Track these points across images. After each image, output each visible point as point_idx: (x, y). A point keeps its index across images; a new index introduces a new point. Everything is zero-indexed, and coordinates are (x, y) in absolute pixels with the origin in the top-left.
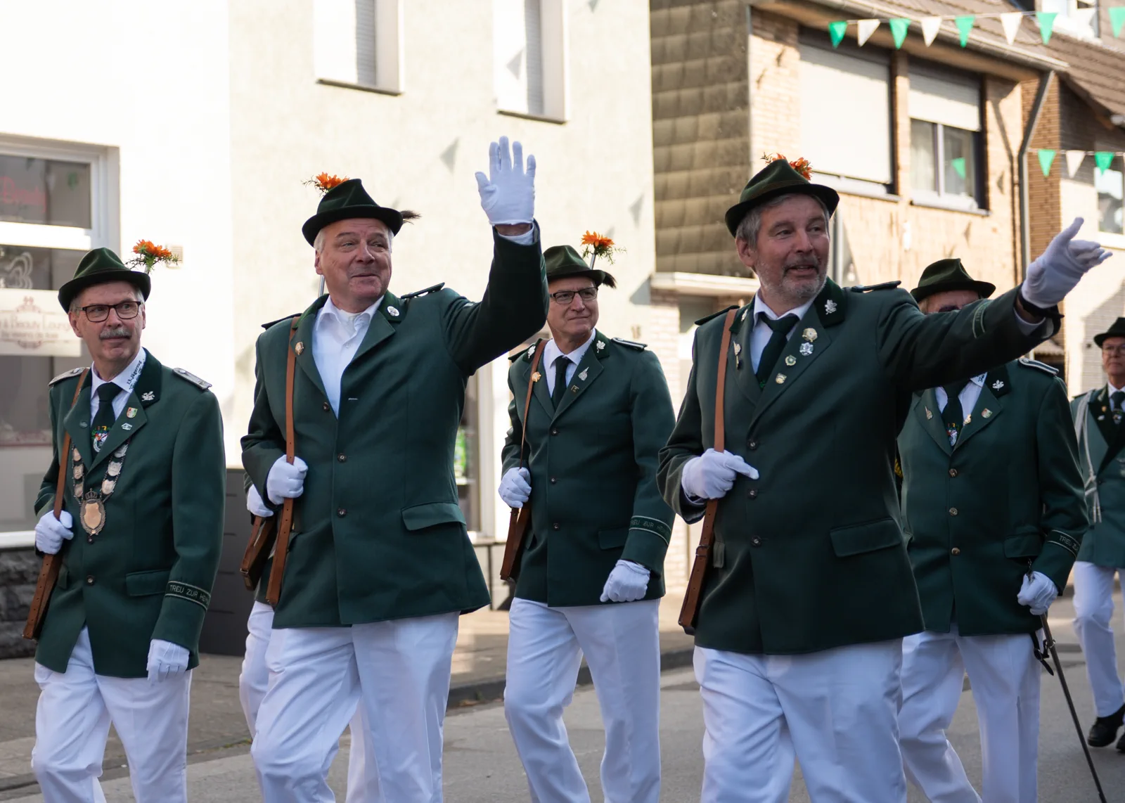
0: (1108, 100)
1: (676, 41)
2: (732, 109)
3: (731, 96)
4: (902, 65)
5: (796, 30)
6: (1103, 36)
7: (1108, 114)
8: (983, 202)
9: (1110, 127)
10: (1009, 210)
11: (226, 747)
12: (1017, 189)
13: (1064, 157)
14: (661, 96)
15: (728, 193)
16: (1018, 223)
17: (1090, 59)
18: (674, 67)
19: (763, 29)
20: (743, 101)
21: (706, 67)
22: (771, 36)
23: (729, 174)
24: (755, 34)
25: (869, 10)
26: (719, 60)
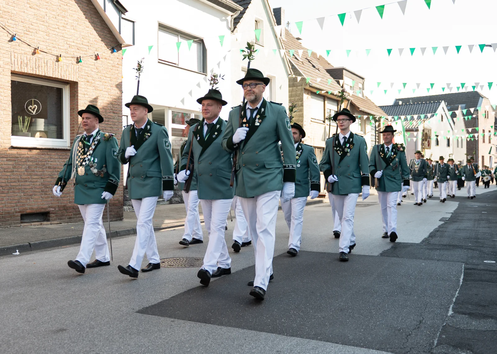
0: (358, 105)
2: (300, 107)
3: (300, 105)
4: (326, 99)
5: (310, 92)
6: (354, 93)
7: (359, 108)
9: (359, 111)
17: (354, 97)
20: (302, 105)
21: (295, 99)
22: (307, 93)
23: (299, 119)
24: (304, 93)
25: (323, 89)
26: (297, 98)
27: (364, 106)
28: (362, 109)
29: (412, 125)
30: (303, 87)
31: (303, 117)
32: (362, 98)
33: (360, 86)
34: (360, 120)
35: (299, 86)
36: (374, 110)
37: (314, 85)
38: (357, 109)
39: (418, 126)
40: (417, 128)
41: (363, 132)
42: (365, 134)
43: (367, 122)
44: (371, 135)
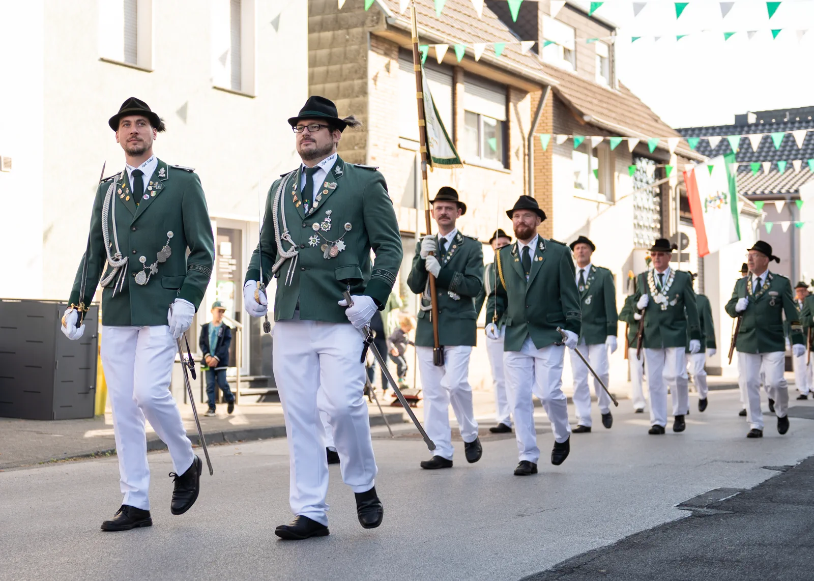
0: (581, 106)
1: (323, 53)
2: (357, 96)
3: (357, 88)
4: (460, 77)
5: (397, 50)
6: (578, 69)
7: (581, 114)
8: (507, 165)
9: (583, 123)
10: (522, 171)
11: (40, 464)
12: (527, 158)
13: (555, 139)
14: (313, 87)
15: (353, 149)
16: (527, 179)
17: (571, 82)
18: (321, 69)
19: (377, 47)
20: (364, 92)
21: (341, 69)
22: (382, 52)
23: (354, 137)
24: (373, 50)
25: (442, 39)
26: (350, 65)
27: (605, 112)
28: (592, 116)
30: (368, 29)
32: (603, 89)
33: (603, 50)
35: (356, 26)
36: (643, 126)
37: (402, 22)
38: (578, 119)
39: (800, 186)
40: (797, 191)
41: (605, 195)
42: (612, 203)
43: (618, 164)
44: (636, 206)
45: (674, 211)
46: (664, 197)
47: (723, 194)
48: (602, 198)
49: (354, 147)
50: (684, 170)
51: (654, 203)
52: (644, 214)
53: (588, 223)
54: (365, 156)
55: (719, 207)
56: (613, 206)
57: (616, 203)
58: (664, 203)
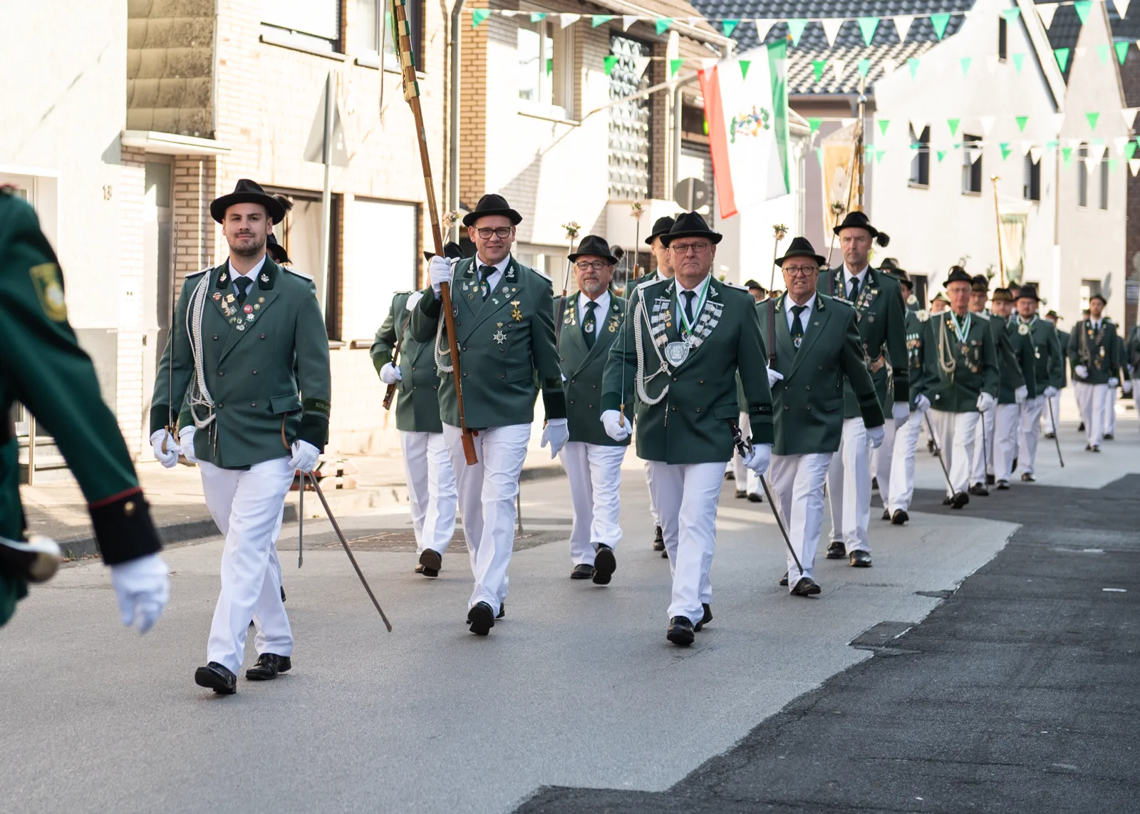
8: (418, 61)
10: (442, 72)
12: (449, 49)
15: (189, 45)
16: (449, 86)
23: (191, 25)
29: (829, 77)
31: (214, 16)
34: (549, 42)
39: (875, 80)
40: (869, 91)
41: (565, 107)
42: (576, 123)
43: (589, 53)
44: (612, 126)
45: (672, 132)
46: (655, 107)
47: (762, 110)
48: (560, 113)
49: (190, 42)
50: (700, 68)
51: (639, 119)
52: (625, 138)
53: (539, 157)
54: (210, 59)
55: (755, 134)
56: (577, 128)
57: (583, 123)
58: (656, 117)
